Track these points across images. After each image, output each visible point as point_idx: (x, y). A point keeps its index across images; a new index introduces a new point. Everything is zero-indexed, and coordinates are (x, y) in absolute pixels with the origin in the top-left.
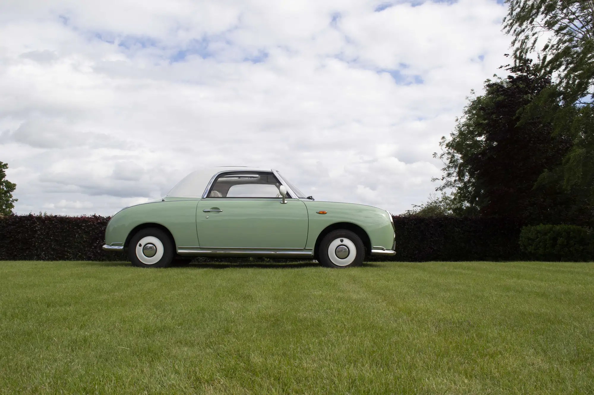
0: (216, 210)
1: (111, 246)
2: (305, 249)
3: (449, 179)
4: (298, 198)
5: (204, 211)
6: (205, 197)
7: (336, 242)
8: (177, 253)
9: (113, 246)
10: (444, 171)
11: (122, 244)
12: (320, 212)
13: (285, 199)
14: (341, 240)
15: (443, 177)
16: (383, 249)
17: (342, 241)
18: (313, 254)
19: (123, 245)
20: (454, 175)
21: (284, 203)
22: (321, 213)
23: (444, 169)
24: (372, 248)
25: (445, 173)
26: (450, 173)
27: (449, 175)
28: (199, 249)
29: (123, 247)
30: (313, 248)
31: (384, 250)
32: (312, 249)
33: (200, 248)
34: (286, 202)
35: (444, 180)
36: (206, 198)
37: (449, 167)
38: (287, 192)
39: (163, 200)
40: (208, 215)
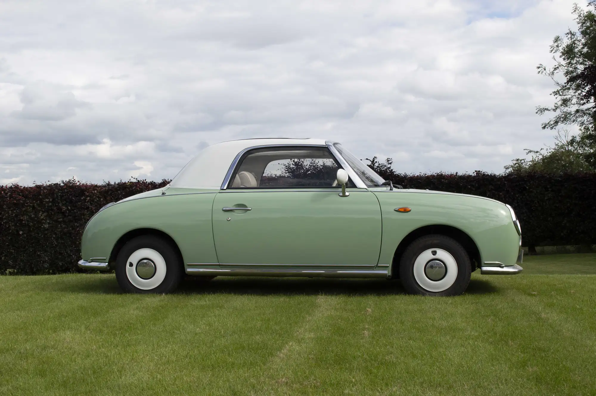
0: (242, 207)
1: (90, 262)
2: (377, 267)
3: (566, 109)
4: (366, 187)
5: (224, 209)
6: (225, 188)
7: (426, 256)
8: (186, 273)
9: (92, 262)
10: (556, 96)
11: (105, 259)
12: (400, 210)
13: (347, 189)
14: (432, 252)
15: (556, 105)
16: (500, 266)
17: (434, 253)
18: (390, 274)
19: (107, 261)
20: (573, 102)
21: (344, 196)
22: (402, 210)
23: (556, 93)
24: (483, 265)
25: (558, 100)
26: (566, 98)
27: (565, 102)
28: (218, 267)
29: (107, 264)
30: (390, 265)
31: (502, 267)
32: (388, 267)
33: (219, 265)
34: (347, 194)
35: (558, 110)
36: (227, 189)
37: (564, 88)
38: (349, 177)
39: (163, 194)
40: (229, 216)
